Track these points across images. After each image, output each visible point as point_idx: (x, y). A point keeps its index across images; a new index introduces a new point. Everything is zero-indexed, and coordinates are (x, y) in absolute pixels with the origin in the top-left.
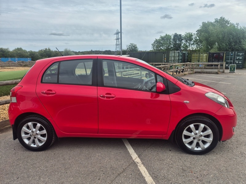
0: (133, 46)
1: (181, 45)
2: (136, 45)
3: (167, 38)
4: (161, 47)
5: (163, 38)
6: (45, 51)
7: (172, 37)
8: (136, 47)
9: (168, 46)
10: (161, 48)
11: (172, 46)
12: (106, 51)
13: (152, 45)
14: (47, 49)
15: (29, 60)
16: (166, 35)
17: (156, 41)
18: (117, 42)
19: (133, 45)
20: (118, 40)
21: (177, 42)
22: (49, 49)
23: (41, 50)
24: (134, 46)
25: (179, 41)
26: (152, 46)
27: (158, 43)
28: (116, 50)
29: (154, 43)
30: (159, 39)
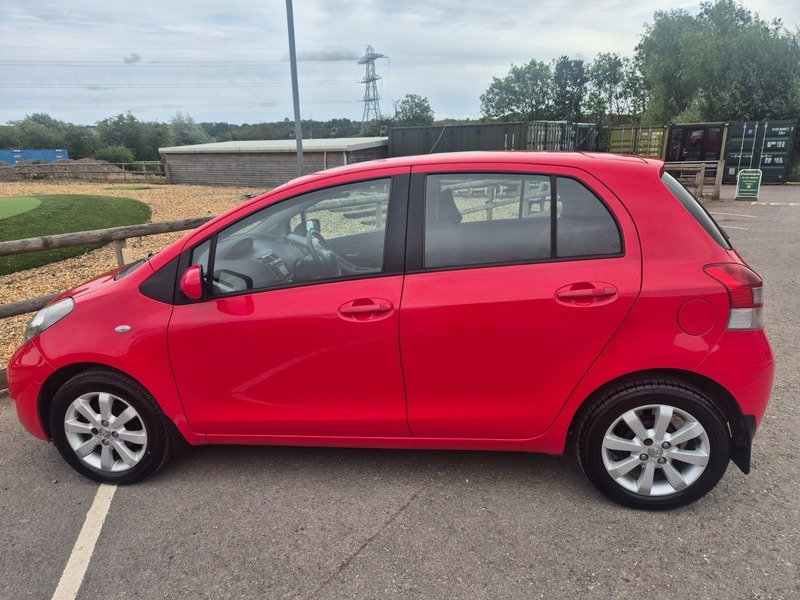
0: (416, 104)
1: (580, 99)
2: (425, 100)
3: (536, 72)
4: (513, 107)
5: (519, 75)
6: (116, 123)
7: (553, 70)
8: (427, 109)
9: (538, 103)
10: (512, 110)
11: (551, 102)
13: (482, 98)
14: (125, 116)
15: (60, 156)
16: (533, 63)
17: (497, 84)
18: (368, 88)
19: (417, 101)
20: (371, 84)
21: (568, 89)
22: (132, 118)
23: (105, 121)
24: (418, 105)
25: (575, 84)
26: (481, 103)
27: (502, 92)
29: (491, 91)
30: (507, 79)
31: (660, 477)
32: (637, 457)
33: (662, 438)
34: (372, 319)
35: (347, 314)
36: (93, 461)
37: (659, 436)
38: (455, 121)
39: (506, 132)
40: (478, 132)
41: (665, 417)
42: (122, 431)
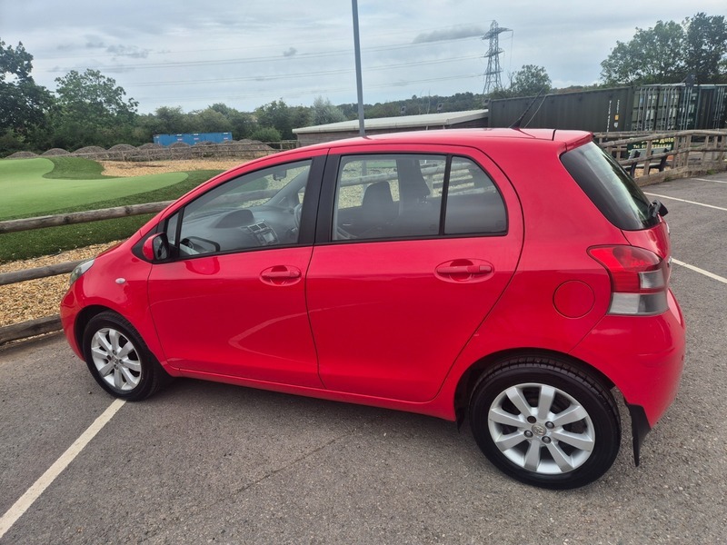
0: (532, 75)
1: (717, 57)
2: (542, 70)
3: (666, 33)
4: (639, 71)
5: (644, 37)
6: (270, 109)
7: (685, 30)
8: (545, 78)
9: (667, 65)
10: (638, 74)
11: (683, 64)
12: (458, 95)
13: (604, 64)
14: (277, 103)
15: (226, 138)
16: (660, 25)
17: (621, 47)
18: (490, 62)
19: (533, 71)
20: (493, 58)
21: (704, 47)
22: (282, 104)
23: (262, 108)
24: (536, 75)
25: (713, 42)
26: (602, 68)
27: (628, 56)
28: (486, 93)
29: (614, 56)
30: (632, 44)
31: (545, 456)
32: (522, 433)
33: (546, 417)
34: (284, 284)
35: (266, 278)
36: (110, 380)
37: (543, 416)
38: (581, 87)
39: (611, 97)
40: (580, 100)
41: (546, 397)
42: (126, 360)
